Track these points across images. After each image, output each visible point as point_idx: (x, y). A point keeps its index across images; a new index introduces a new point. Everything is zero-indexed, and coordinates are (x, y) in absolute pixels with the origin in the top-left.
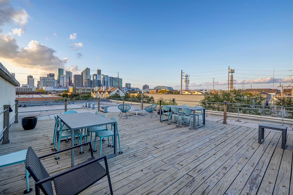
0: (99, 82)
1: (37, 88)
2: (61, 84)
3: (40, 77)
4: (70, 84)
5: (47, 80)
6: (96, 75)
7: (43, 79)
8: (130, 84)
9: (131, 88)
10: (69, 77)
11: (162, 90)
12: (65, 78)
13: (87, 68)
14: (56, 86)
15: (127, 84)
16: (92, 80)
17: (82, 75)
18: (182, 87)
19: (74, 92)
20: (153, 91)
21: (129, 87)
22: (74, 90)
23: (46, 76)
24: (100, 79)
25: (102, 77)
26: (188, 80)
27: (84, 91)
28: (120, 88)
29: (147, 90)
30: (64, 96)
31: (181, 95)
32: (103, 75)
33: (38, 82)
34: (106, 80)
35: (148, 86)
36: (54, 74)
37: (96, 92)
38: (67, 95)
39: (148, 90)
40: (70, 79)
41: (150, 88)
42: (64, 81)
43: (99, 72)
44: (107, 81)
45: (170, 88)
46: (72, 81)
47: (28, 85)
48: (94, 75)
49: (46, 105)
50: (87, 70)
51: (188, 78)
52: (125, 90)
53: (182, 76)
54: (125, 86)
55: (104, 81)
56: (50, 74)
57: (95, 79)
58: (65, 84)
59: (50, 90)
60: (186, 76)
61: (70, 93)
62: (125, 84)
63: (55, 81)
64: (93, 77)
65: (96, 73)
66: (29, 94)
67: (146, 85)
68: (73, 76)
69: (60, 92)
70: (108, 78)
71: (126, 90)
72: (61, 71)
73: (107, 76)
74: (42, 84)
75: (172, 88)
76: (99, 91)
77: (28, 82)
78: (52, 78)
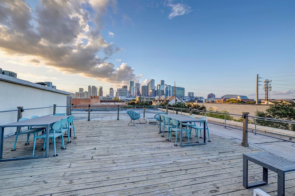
0: (163, 91)
1: (115, 98)
2: (132, 94)
3: (118, 89)
4: (138, 93)
5: (122, 91)
6: (160, 86)
7: (119, 90)
8: (193, 93)
9: (194, 97)
10: (138, 88)
11: (232, 99)
12: (135, 89)
13: (152, 80)
14: (128, 96)
15: (189, 93)
16: (156, 90)
17: (148, 86)
18: (259, 95)
19: (140, 101)
20: (220, 100)
21: (191, 96)
22: (140, 99)
23: (122, 88)
24: (164, 89)
25: (165, 86)
26: (269, 86)
27: (148, 100)
28: (182, 97)
29: (212, 99)
30: (131, 104)
31: (256, 105)
32: (166, 85)
33: (116, 92)
34: (168, 90)
35: (214, 94)
36: (127, 86)
37: (156, 101)
38: (134, 103)
39: (214, 99)
40: (138, 90)
41: (216, 97)
42: (134, 92)
43: (163, 82)
44: (170, 91)
45: (243, 97)
46: (140, 91)
47: (110, 95)
48: (158, 85)
49: (105, 110)
50: (152, 81)
51: (269, 83)
52: (187, 99)
53: (258, 81)
54: (187, 96)
55: (167, 91)
56: (124, 86)
57: (159, 89)
58: (135, 94)
59: (123, 99)
60: (266, 82)
61: (136, 101)
62: (188, 94)
63: (128, 92)
64: (157, 87)
65: (160, 83)
66: (108, 102)
67: (212, 94)
68: (141, 87)
69: (130, 101)
70: (171, 88)
71: (189, 99)
72: (132, 83)
73: (170, 86)
74: (119, 94)
75: (246, 96)
76: (159, 100)
77: (110, 93)
78: (125, 89)
